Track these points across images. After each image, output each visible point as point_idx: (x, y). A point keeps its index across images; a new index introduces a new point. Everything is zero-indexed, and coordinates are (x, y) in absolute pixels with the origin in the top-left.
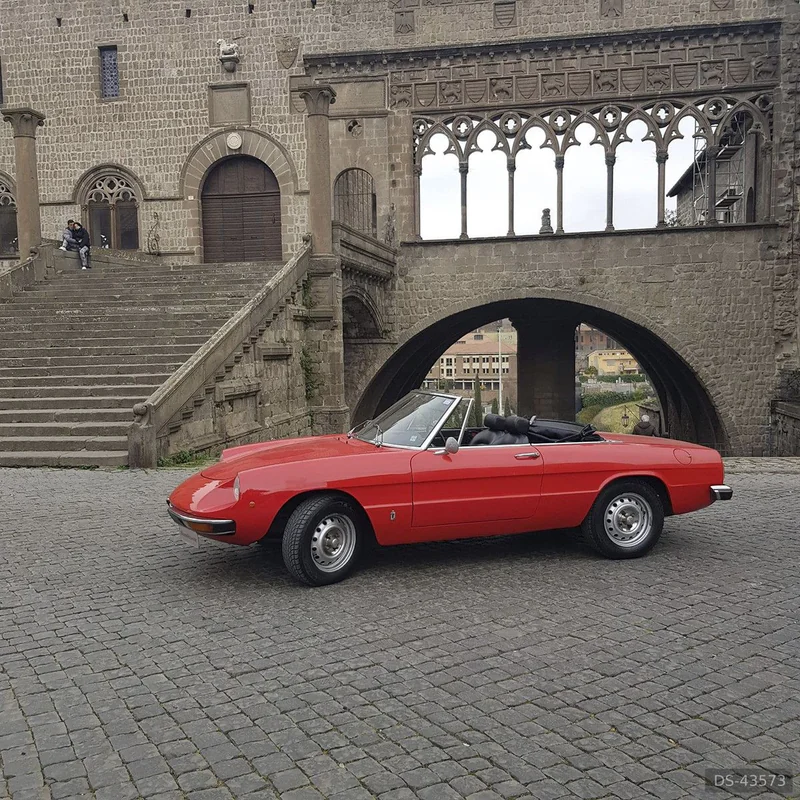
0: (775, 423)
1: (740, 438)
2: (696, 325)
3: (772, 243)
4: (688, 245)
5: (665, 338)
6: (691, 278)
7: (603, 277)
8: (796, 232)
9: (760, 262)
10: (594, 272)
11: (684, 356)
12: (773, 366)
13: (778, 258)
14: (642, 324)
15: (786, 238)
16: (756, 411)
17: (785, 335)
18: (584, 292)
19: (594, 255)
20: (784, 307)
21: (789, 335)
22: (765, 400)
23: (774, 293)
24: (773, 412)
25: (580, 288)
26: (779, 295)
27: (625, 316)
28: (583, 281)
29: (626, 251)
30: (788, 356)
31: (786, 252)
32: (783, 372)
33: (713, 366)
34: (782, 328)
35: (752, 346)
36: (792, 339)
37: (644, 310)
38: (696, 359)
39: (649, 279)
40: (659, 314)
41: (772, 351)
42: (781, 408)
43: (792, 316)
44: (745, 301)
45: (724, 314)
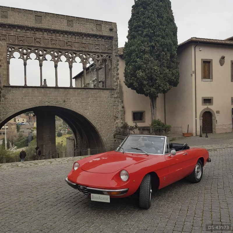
0: (115, 141)
1: (107, 145)
2: (95, 115)
3: (113, 93)
4: (93, 93)
5: (88, 118)
6: (94, 102)
7: (70, 100)
8: (118, 91)
9: (110, 98)
10: (68, 99)
11: (93, 123)
12: (113, 126)
13: (114, 98)
14: (81, 114)
15: (116, 92)
16: (111, 138)
17: (116, 118)
18: (65, 105)
19: (67, 94)
20: (116, 110)
21: (117, 117)
22: (113, 135)
23: (114, 107)
24: (115, 138)
25: (64, 103)
26: (115, 107)
27: (77, 112)
28: (64, 101)
29: (76, 93)
30: (117, 123)
31: (116, 96)
32: (116, 127)
33: (100, 126)
34: (116, 116)
35: (109, 120)
36: (118, 118)
37: (82, 110)
38: (96, 124)
39: (83, 101)
40: (86, 111)
41: (114, 122)
42: (117, 136)
43: (118, 112)
44: (107, 108)
45: (102, 112)
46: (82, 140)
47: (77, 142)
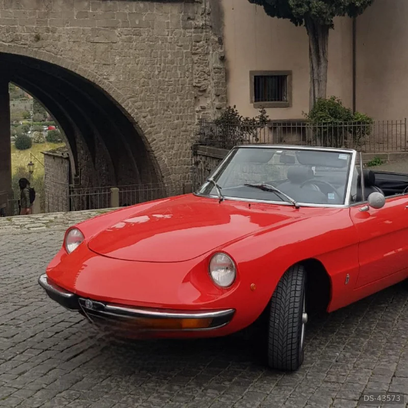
0: (197, 163)
1: (172, 177)
2: (135, 82)
3: (190, 15)
4: (127, 11)
5: (111, 93)
6: (130, 40)
7: (56, 35)
8: (207, 8)
9: (182, 31)
10: (48, 30)
11: (126, 109)
12: (192, 117)
13: (195, 28)
14: (92, 80)
15: (200, 11)
16: (183, 154)
17: (200, 91)
18: (39, 48)
19: (47, 14)
20: (201, 68)
21: (205, 91)
22: (189, 145)
23: (193, 56)
24: (195, 154)
25: (36, 45)
26: (196, 58)
27: (77, 72)
28: (38, 38)
29: (76, 14)
30: (203, 108)
31: (201, 23)
32: (201, 121)
33: (149, 117)
34: (199, 85)
35: (178, 99)
36: (206, 94)
37: (93, 67)
38: (136, 111)
39: (96, 39)
40: (105, 71)
41: (192, 104)
42: (203, 150)
43: (206, 75)
44: (172, 62)
45: (157, 73)
46: (94, 161)
47: (76, 167)
